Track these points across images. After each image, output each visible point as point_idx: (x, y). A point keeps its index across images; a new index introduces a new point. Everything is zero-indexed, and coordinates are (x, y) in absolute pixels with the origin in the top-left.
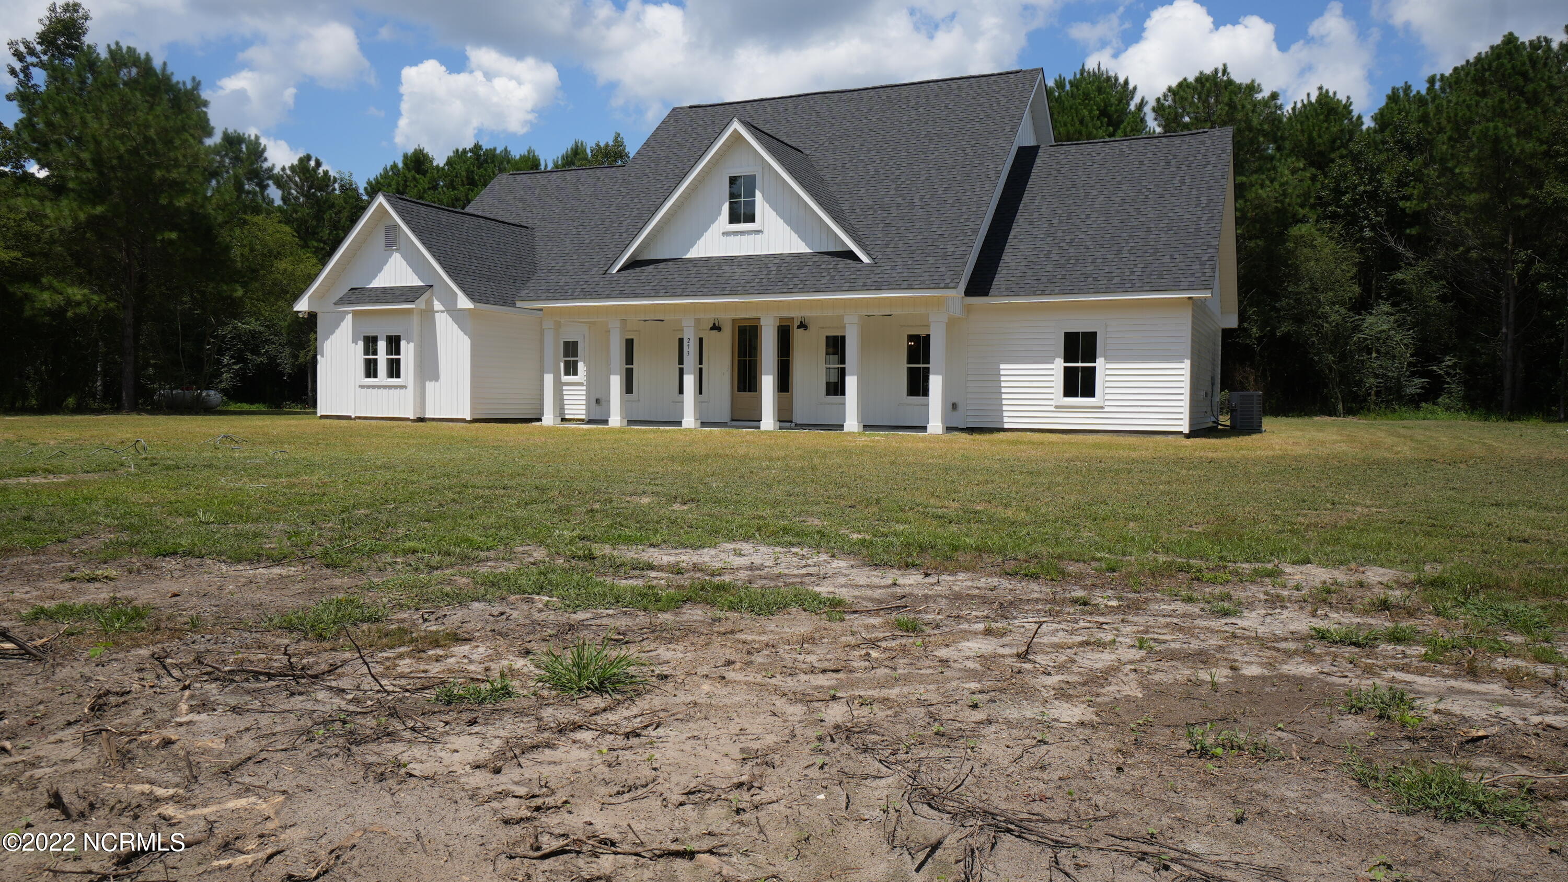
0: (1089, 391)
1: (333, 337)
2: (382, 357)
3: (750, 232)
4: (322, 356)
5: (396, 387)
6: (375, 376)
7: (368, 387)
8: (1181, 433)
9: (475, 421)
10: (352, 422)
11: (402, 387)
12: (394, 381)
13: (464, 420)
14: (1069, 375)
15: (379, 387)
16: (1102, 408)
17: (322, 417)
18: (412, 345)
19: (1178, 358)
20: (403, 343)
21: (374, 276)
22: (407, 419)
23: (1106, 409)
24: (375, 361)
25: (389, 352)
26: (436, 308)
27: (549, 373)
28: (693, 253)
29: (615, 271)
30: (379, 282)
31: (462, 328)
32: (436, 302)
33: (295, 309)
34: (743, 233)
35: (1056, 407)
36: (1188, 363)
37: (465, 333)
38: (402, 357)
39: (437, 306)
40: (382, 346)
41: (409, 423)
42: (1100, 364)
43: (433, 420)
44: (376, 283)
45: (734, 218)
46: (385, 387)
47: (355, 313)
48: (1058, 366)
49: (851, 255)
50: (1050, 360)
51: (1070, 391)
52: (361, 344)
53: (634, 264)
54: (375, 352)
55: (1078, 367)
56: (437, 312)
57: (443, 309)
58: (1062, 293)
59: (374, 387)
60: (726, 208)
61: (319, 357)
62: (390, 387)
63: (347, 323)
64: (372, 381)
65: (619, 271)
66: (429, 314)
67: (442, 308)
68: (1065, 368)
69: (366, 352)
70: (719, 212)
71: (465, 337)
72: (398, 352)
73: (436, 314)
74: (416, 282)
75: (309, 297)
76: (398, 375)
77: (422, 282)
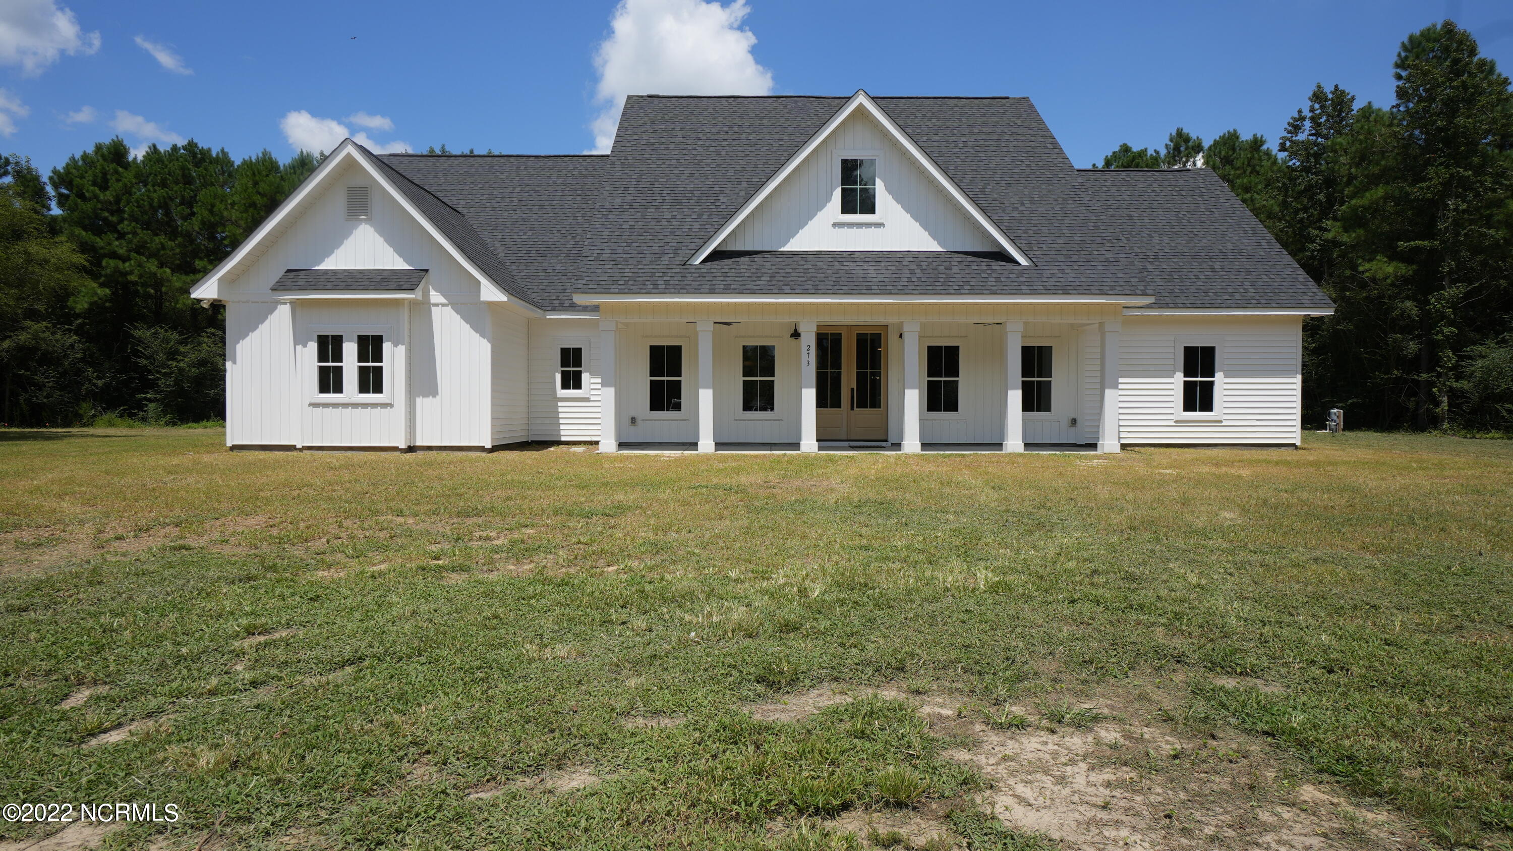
0: (1207, 405)
1: (254, 336)
2: (351, 364)
3: (868, 225)
4: (234, 362)
5: (374, 405)
6: (339, 389)
7: (326, 405)
8: (1294, 445)
9: (494, 449)
10: (295, 453)
11: (384, 405)
12: (371, 397)
13: (482, 449)
14: (1189, 388)
15: (345, 405)
16: (1221, 422)
17: (234, 448)
18: (402, 349)
19: (1287, 372)
20: (387, 347)
21: (328, 253)
22: (395, 449)
23: (1225, 423)
24: (339, 371)
25: (362, 357)
26: (433, 300)
28: (792, 246)
29: (697, 261)
30: (334, 262)
31: (476, 328)
32: (432, 292)
33: (193, 296)
34: (860, 225)
35: (1176, 421)
36: (1299, 377)
37: (483, 335)
38: (385, 364)
39: (435, 297)
40: (350, 350)
41: (397, 453)
42: (1219, 379)
43: (430, 448)
44: (329, 264)
45: (848, 207)
46: (355, 405)
47: (293, 303)
48: (1179, 379)
49: (1002, 256)
50: (1171, 374)
51: (1189, 405)
52: (313, 347)
53: (716, 255)
54: (338, 357)
55: (1196, 382)
56: (437, 305)
57: (445, 301)
58: (1194, 307)
59: (335, 406)
60: (837, 194)
61: (228, 365)
62: (365, 406)
63: (282, 316)
64: (331, 397)
65: (703, 262)
66: (423, 308)
67: (442, 300)
68: (1185, 382)
69: (322, 357)
70: (828, 199)
71: (481, 339)
72: (378, 357)
73: (433, 309)
74: (400, 264)
75: (219, 280)
76: (378, 389)
77: (410, 265)
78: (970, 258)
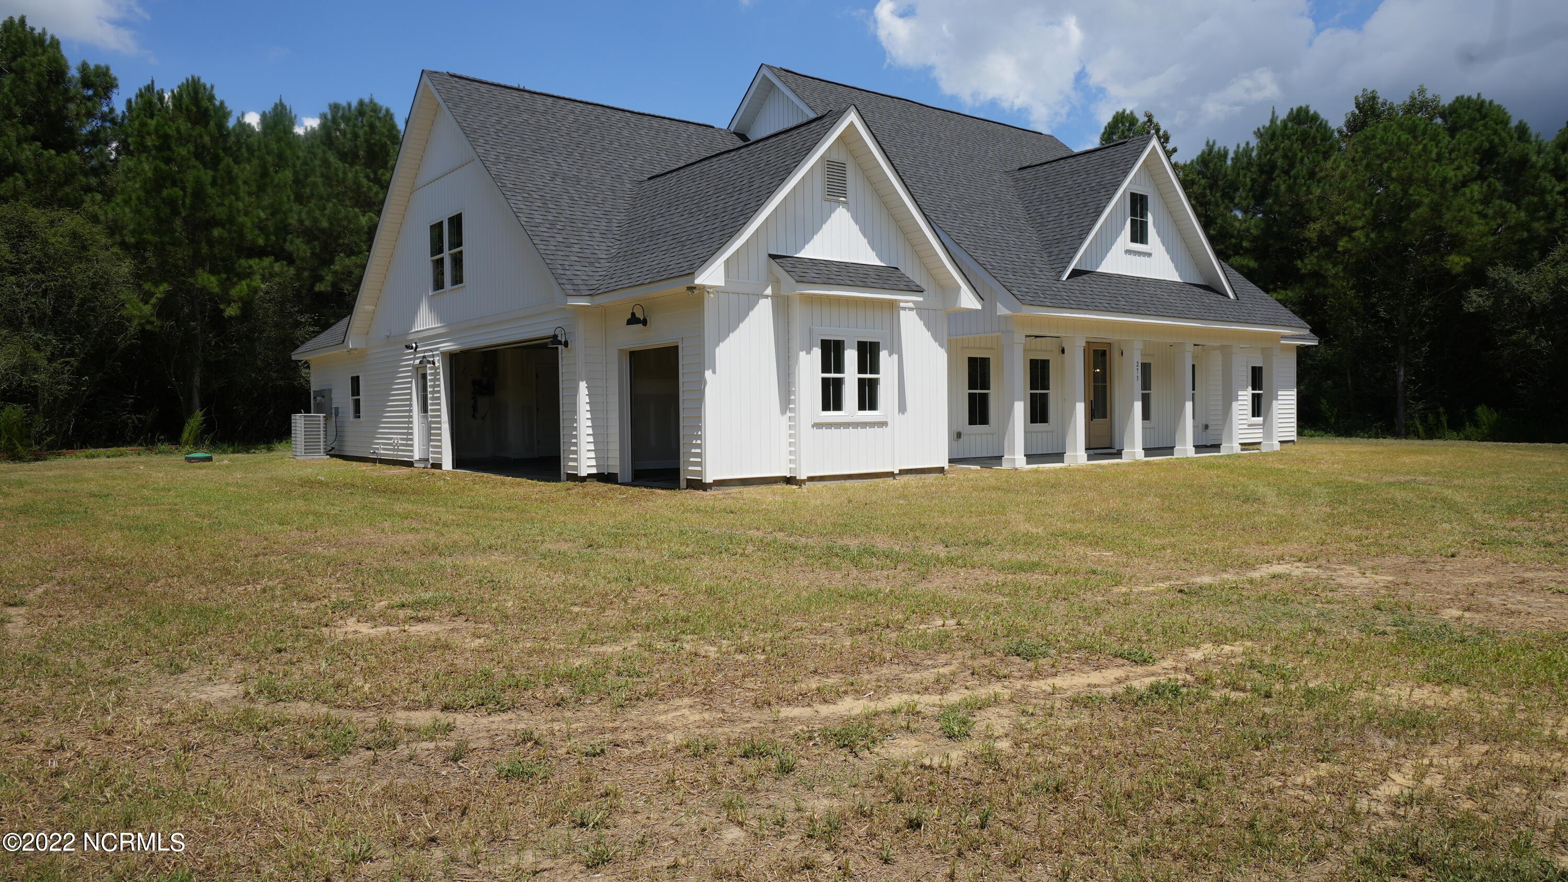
1: (734, 338)
2: (851, 375)
3: (1144, 254)
4: (714, 372)
5: (872, 425)
6: (838, 407)
7: (829, 425)
8: (1293, 441)
11: (881, 424)
12: (868, 415)
13: (941, 469)
15: (846, 425)
20: (883, 355)
21: (806, 240)
24: (839, 383)
25: (862, 369)
27: (1019, 400)
28: (1103, 268)
29: (1064, 278)
31: (935, 336)
33: (699, 283)
34: (1138, 253)
35: (1249, 425)
37: (941, 346)
38: (881, 376)
40: (851, 357)
44: (807, 253)
45: (1134, 236)
46: (856, 425)
47: (805, 300)
49: (1222, 290)
50: (1246, 388)
51: (1254, 412)
52: (817, 352)
53: (1076, 273)
54: (839, 368)
56: (904, 309)
59: (838, 425)
60: (1129, 224)
61: (708, 374)
62: (864, 425)
64: (832, 415)
69: (825, 365)
70: (1123, 228)
71: (939, 348)
72: (875, 369)
73: (902, 312)
74: (872, 259)
75: (727, 262)
76: (873, 406)
77: (881, 261)
78: (1195, 289)
